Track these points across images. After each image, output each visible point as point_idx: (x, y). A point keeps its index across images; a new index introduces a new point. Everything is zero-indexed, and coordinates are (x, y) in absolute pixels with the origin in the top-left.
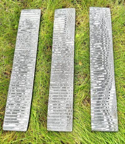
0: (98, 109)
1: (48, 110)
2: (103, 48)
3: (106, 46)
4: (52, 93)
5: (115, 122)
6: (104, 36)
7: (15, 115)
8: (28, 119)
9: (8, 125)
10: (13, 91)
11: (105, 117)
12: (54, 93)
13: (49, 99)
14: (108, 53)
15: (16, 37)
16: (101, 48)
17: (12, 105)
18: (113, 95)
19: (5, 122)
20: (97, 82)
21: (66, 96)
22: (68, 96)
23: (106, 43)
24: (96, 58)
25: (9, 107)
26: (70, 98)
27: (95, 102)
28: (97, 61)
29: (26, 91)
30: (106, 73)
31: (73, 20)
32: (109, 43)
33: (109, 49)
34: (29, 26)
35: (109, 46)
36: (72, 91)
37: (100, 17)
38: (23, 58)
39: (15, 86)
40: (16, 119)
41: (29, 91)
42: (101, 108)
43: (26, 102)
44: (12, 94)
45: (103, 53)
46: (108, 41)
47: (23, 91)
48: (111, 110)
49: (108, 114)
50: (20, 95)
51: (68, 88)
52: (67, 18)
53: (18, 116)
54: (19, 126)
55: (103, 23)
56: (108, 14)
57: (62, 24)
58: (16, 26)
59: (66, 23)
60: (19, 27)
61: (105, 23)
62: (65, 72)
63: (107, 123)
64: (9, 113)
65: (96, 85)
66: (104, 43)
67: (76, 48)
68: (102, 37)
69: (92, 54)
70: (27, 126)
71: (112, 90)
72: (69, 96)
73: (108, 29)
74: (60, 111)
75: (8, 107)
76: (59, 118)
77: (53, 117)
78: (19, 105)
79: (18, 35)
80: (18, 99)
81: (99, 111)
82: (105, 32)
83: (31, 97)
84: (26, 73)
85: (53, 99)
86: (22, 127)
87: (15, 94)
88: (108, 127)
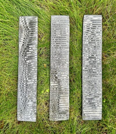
0: (33, 30)
1: (69, 29)
2: (26, 79)
3: (24, 81)
4: (67, 41)
5: (21, 22)
6: (25, 91)
7: (94, 25)
8: (84, 23)
9: (98, 18)
10: (98, 43)
11: (28, 25)
12: (65, 42)
13: (69, 37)
14: (22, 75)
15: (103, 90)
16: (28, 79)
17: (98, 32)
18: (21, 41)
19: (101, 20)
20: (32, 50)
21: (56, 39)
22: (55, 40)
23: (23, 84)
24: (32, 70)
25: (99, 31)
26: (53, 38)
27: (34, 35)
28: (31, 68)
29: (88, 43)
30: (25, 58)
31: (52, 107)
32: (21, 84)
33: (22, 78)
34: (92, 101)
35: (21, 81)
36: (52, 44)
37: (27, 110)
38: (94, 70)
39: (98, 47)
40: (93, 22)
41: (85, 43)
42: (30, 31)
43: (87, 34)
44: (99, 41)
45: (26, 75)
46: (22, 86)
47: (90, 43)
48: (24, 30)
49: (26, 27)
50: (92, 40)
51: (55, 46)
52: (57, 109)
53: (91, 24)
54: (90, 18)
55: (25, 103)
56: (20, 113)
57: (62, 103)
58: (105, 101)
59: (58, 105)
60: (101, 100)
61: (23, 104)
62: (58, 58)
63: (26, 21)
64: (99, 26)
65: (33, 48)
66: (25, 83)
67: (49, 80)
68: (26, 90)
69: (35, 74)
70: (84, 18)
71: (22, 45)
72: (53, 39)
73: (21, 97)
74: (61, 29)
75: (101, 30)
76: (61, 24)
77: (65, 25)
78: (92, 32)
79: (101, 92)
80: (93, 37)
81: (32, 29)
82: (23, 95)
83: (83, 39)
84: (89, 58)
85: (66, 37)
86: (87, 17)
87: (96, 41)
88: (26, 19)
